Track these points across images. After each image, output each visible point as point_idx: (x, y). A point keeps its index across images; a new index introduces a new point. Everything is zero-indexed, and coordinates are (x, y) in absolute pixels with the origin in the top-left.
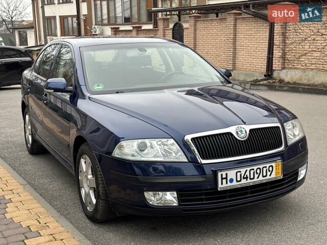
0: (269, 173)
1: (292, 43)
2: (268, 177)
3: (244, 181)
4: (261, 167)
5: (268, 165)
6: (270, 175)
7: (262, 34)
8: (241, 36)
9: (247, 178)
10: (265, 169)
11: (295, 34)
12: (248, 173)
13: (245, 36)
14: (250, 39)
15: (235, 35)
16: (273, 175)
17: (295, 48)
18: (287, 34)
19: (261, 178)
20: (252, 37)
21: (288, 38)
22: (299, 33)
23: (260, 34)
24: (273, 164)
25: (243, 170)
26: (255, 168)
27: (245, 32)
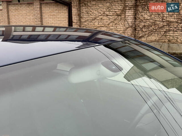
1: (86, 21)
7: (62, 15)
8: (46, 16)
11: (87, 15)
13: (49, 16)
14: (54, 18)
15: (41, 15)
17: (88, 24)
18: (81, 15)
20: (54, 16)
21: (82, 18)
22: (90, 14)
23: (60, 15)
27: (49, 13)
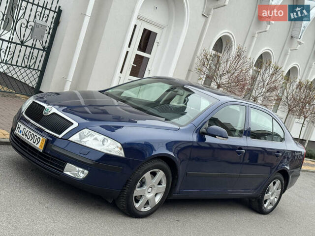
0: (37, 142)
2: (35, 144)
3: (24, 137)
4: (35, 134)
5: (38, 136)
6: (37, 144)
9: (26, 136)
10: (36, 137)
12: (28, 133)
16: (38, 146)
19: (32, 142)
24: (41, 138)
25: (27, 129)
26: (32, 132)
